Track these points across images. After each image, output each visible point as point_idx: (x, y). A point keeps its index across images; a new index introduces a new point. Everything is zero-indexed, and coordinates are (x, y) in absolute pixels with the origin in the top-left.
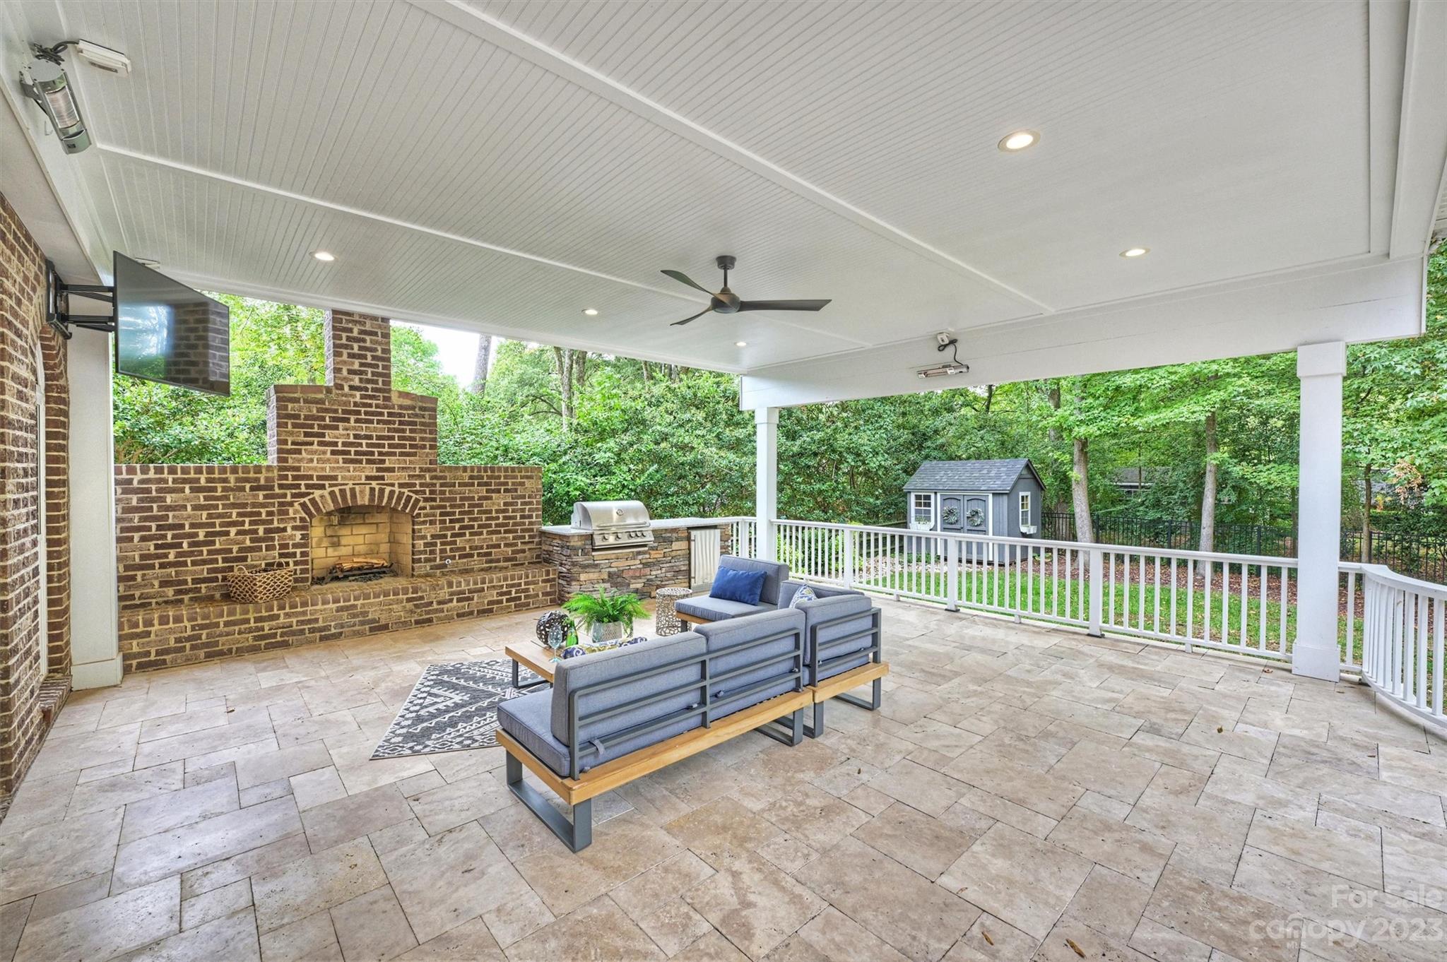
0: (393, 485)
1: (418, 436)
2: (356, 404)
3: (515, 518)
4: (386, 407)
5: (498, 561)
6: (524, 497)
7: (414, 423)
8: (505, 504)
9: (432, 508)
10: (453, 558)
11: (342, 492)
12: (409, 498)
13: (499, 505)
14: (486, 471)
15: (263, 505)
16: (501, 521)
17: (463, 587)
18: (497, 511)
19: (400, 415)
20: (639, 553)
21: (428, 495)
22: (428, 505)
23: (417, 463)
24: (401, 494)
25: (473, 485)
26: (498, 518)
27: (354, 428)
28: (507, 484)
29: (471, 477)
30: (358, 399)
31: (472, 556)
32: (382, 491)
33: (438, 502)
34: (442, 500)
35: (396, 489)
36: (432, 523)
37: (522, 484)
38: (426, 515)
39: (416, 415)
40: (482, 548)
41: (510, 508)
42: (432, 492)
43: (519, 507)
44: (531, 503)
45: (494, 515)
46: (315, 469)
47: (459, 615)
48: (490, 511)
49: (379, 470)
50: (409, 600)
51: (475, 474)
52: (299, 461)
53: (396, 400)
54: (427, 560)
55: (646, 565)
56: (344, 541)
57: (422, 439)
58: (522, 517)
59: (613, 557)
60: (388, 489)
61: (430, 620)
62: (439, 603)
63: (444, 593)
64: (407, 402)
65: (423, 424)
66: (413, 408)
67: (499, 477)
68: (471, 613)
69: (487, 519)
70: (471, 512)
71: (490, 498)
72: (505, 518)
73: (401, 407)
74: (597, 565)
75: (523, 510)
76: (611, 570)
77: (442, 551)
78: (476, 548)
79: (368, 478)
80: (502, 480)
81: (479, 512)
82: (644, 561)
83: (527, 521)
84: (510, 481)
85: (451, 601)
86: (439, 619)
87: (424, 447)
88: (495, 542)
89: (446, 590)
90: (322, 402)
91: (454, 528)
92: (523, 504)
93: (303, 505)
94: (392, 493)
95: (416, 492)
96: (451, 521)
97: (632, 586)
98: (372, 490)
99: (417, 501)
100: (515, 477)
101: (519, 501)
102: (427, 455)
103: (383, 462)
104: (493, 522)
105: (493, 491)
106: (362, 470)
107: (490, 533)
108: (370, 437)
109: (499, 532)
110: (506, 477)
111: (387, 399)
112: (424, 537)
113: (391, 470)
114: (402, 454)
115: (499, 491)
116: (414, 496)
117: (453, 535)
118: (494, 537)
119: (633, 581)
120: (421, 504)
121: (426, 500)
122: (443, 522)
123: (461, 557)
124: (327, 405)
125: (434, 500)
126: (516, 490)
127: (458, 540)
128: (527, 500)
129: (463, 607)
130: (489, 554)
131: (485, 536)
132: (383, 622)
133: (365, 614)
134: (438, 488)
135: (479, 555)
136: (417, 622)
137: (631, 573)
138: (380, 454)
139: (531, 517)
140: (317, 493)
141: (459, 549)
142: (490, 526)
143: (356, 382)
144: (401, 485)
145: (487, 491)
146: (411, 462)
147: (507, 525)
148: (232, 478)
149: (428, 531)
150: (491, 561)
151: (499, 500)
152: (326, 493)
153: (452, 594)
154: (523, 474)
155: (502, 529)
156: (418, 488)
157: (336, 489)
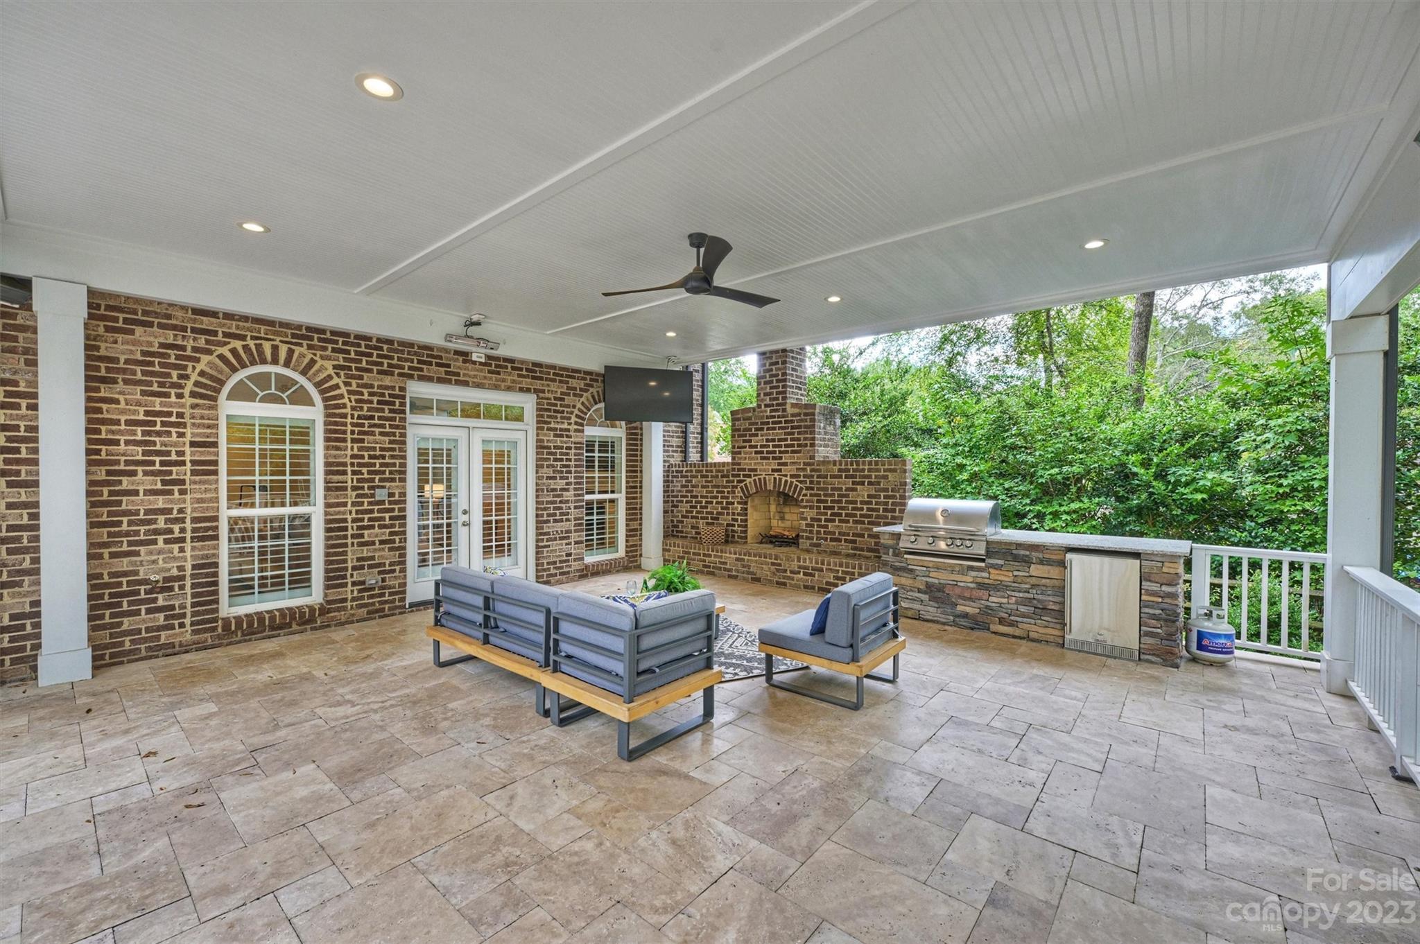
0: (786, 476)
1: (802, 437)
2: (767, 417)
3: (877, 510)
4: (784, 416)
5: (862, 550)
6: (886, 490)
7: (799, 427)
8: (869, 496)
9: (811, 495)
10: (826, 539)
11: (760, 479)
12: (796, 486)
13: (863, 496)
14: (852, 465)
15: (725, 487)
16: (865, 512)
17: (808, 564)
18: (862, 503)
19: (792, 421)
20: (971, 568)
21: (808, 485)
22: (808, 492)
23: (801, 458)
24: (792, 482)
25: (841, 477)
26: (862, 509)
27: (766, 435)
28: (870, 477)
29: (840, 470)
30: (768, 414)
31: (840, 540)
32: (780, 479)
33: (815, 491)
34: (818, 489)
35: (788, 478)
36: (811, 507)
37: (886, 477)
38: (807, 501)
39: (801, 420)
40: (848, 535)
41: (874, 501)
42: (811, 482)
43: (882, 499)
44: (894, 497)
45: (859, 506)
46: (747, 464)
47: (806, 587)
48: (855, 502)
49: (779, 464)
50: (773, 564)
51: (843, 467)
52: (740, 459)
53: (790, 410)
54: (808, 538)
55: (981, 586)
56: (787, 517)
57: (805, 439)
58: (885, 510)
59: (931, 565)
60: (784, 479)
61: (784, 584)
62: (792, 572)
63: (794, 565)
64: (796, 411)
65: (806, 427)
66: (799, 415)
67: (863, 470)
68: (813, 588)
69: (854, 509)
70: (840, 502)
71: (855, 490)
72: (869, 509)
73: (793, 415)
74: (911, 570)
75: (886, 504)
76: (928, 579)
77: (818, 532)
78: (844, 534)
79: (773, 470)
80: (866, 473)
81: (847, 502)
82: (979, 580)
83: (890, 515)
84: (873, 474)
85: (799, 573)
86: (791, 584)
87: (806, 445)
88: (859, 531)
89: (796, 562)
90: (750, 418)
91: (826, 514)
92: (885, 497)
93: (741, 488)
94: (786, 481)
95: (801, 482)
96: (825, 508)
97: (960, 608)
98: (775, 479)
99: (801, 488)
100: (879, 470)
101: (882, 494)
102: (809, 451)
103: (781, 458)
104: (858, 513)
105: (858, 483)
106: (769, 464)
107: (856, 522)
108: (773, 440)
109: (863, 523)
110: (869, 470)
111: (784, 410)
112: (805, 519)
113: (785, 464)
114: (793, 452)
115: (863, 483)
116: (800, 485)
117: (826, 520)
118: (859, 526)
119: (961, 601)
120: (804, 492)
121: (807, 488)
122: (819, 508)
123: (832, 540)
124: (753, 420)
125: (812, 489)
126: (879, 483)
127: (830, 524)
128: (890, 493)
129: (807, 580)
130: (854, 542)
131: (851, 524)
132: (758, 576)
133: (749, 567)
134: (815, 479)
135: (846, 540)
136: (778, 583)
137: (958, 591)
138: (780, 452)
139: (894, 511)
140: (748, 480)
141: (830, 533)
142: (855, 515)
143: (768, 402)
144: (792, 476)
145: (853, 483)
146: (798, 458)
147: (870, 516)
148: (714, 469)
149: (810, 514)
150: (856, 549)
151: (863, 492)
152: (752, 480)
153: (800, 567)
154: (886, 467)
155: (866, 520)
156: (802, 479)
157: (756, 478)
